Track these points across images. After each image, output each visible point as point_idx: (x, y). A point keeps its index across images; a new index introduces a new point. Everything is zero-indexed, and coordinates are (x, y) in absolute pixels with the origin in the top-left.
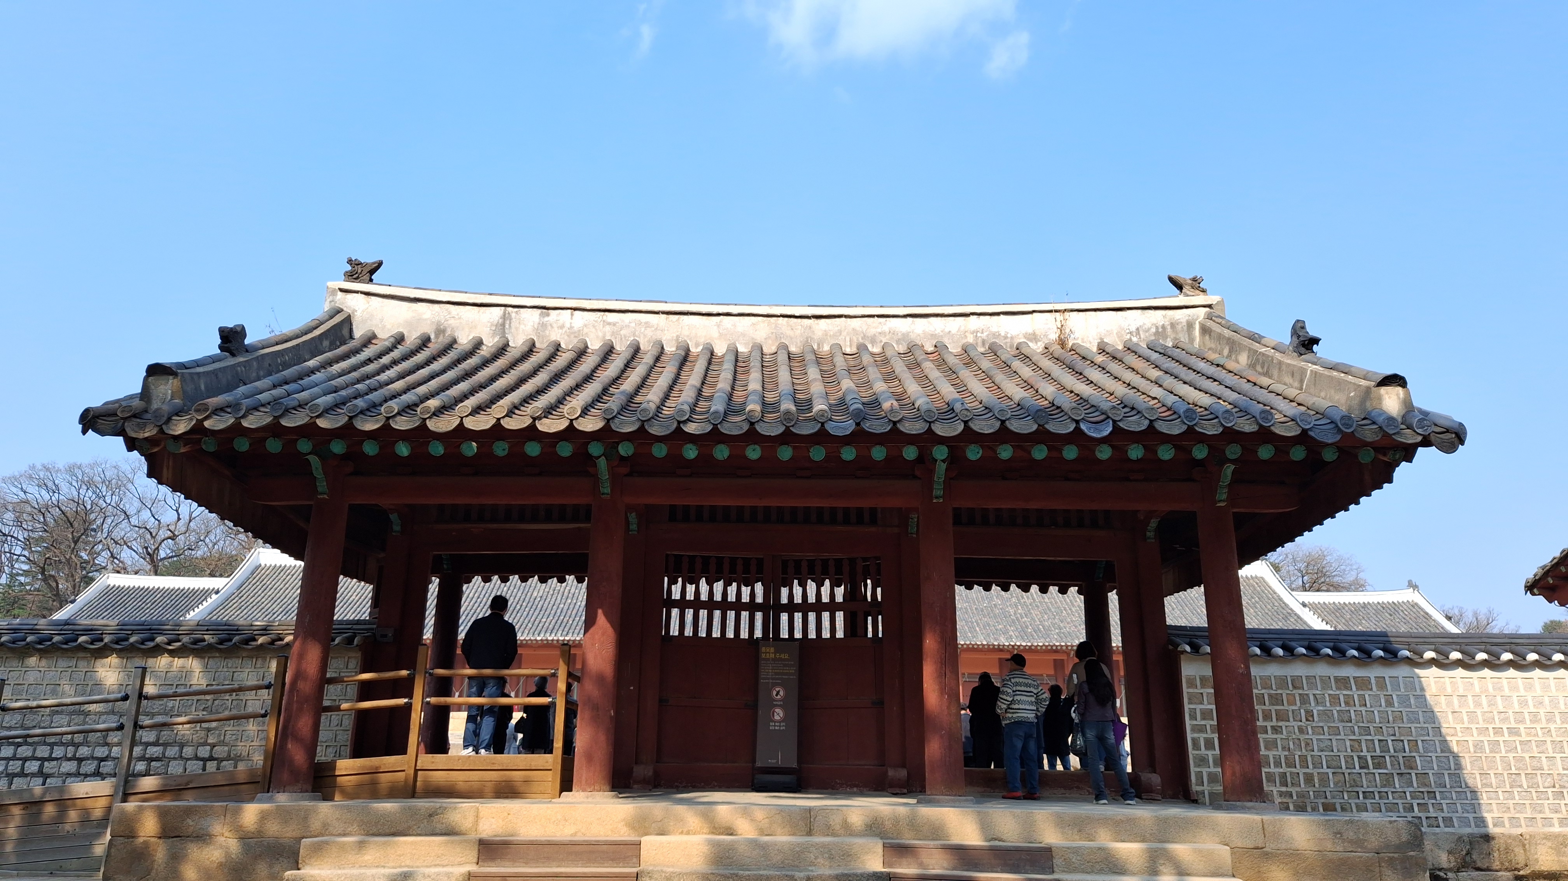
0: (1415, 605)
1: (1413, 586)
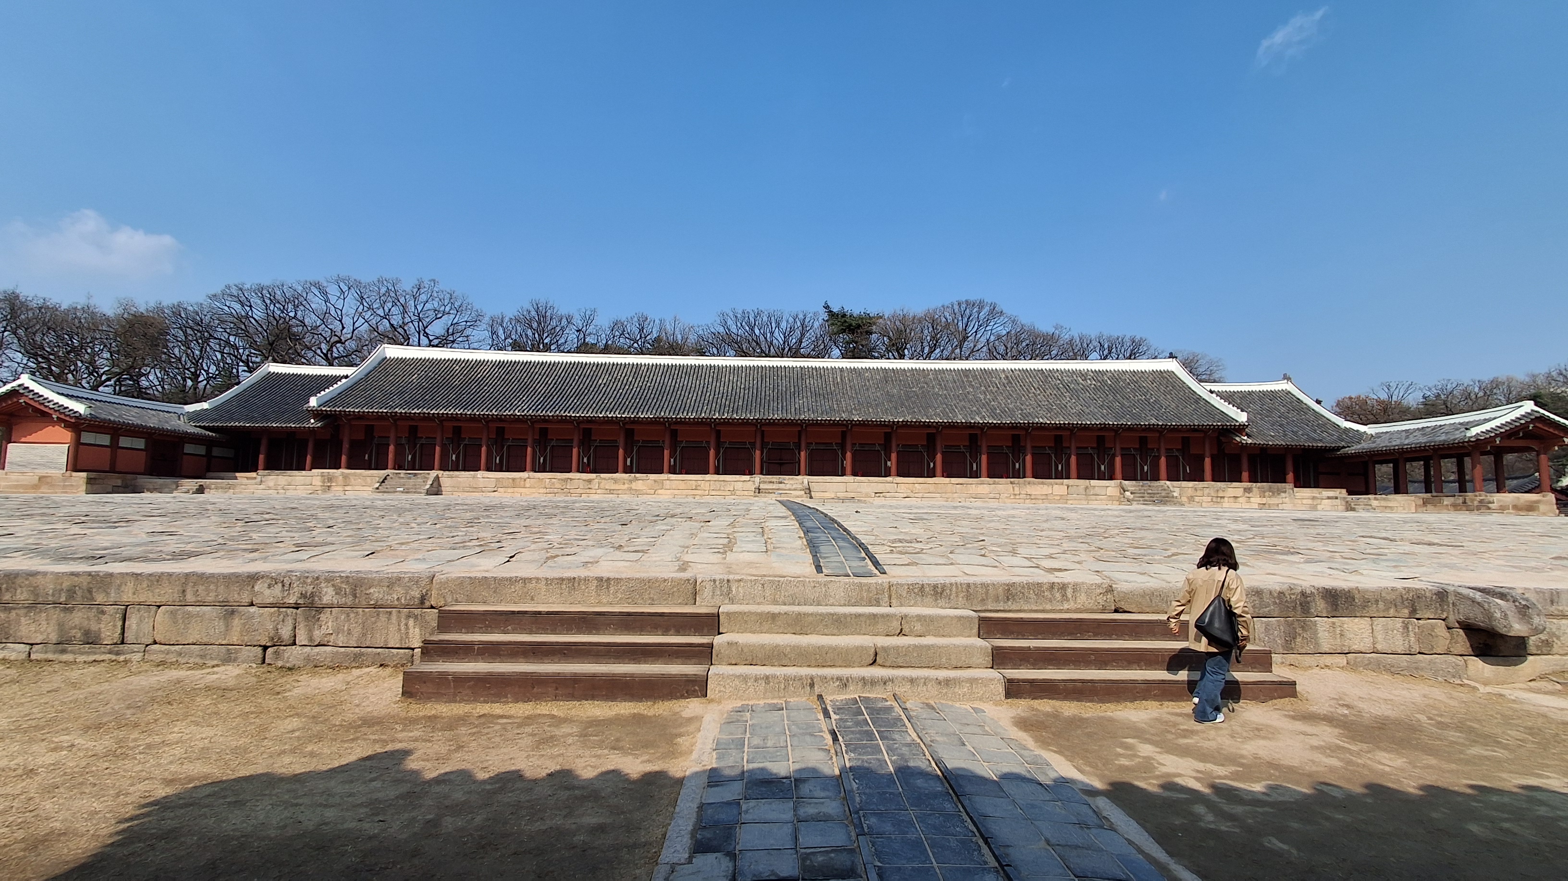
0: (1289, 393)
1: (1287, 378)
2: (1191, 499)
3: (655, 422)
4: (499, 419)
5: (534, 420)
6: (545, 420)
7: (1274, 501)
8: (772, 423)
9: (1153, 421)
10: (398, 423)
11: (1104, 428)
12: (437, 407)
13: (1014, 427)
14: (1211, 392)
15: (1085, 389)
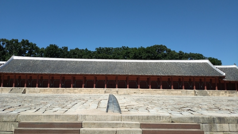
0: (235, 68)
1: (235, 64)
2: (212, 94)
3: (81, 75)
4: (42, 74)
5: (50, 75)
6: (53, 75)
7: (232, 95)
8: (109, 75)
9: (203, 75)
10: (16, 75)
11: (191, 77)
12: (26, 71)
13: (169, 76)
14: (217, 68)
15: (186, 67)
